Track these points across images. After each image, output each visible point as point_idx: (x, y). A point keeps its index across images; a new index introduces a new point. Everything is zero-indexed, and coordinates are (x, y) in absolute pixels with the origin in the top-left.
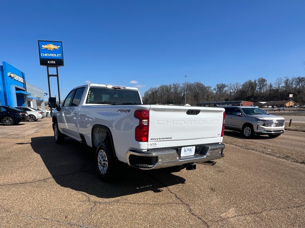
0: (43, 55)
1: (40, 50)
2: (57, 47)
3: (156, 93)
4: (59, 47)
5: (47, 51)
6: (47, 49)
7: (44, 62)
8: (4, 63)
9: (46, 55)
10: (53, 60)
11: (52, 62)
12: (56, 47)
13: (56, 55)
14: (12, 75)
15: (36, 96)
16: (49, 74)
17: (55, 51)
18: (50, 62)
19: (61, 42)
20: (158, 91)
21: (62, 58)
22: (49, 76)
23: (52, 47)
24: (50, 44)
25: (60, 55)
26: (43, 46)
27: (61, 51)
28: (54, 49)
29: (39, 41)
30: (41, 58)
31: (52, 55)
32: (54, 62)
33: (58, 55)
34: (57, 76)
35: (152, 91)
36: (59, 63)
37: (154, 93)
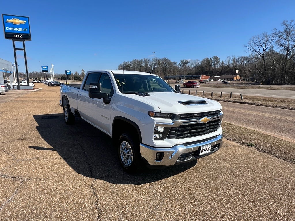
0: (8, 29)
1: (5, 24)
2: (23, 22)
3: (129, 67)
4: (25, 22)
5: (12, 25)
6: (13, 23)
7: (9, 36)
9: (11, 29)
10: (19, 34)
11: (18, 36)
13: (23, 30)
15: (3, 68)
16: (16, 48)
17: (21, 26)
18: (16, 36)
19: (28, 17)
20: (131, 64)
21: (29, 33)
22: (15, 49)
23: (17, 21)
24: (16, 19)
25: (27, 29)
26: (8, 20)
27: (28, 25)
28: (20, 24)
29: (3, 15)
30: (6, 31)
31: (18, 29)
32: (21, 36)
33: (25, 30)
34: (24, 49)
35: (125, 65)
36: (26, 37)
37: (127, 67)
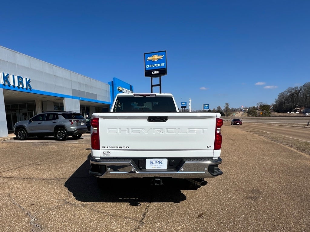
0: (148, 66)
1: (146, 62)
2: (161, 57)
3: (297, 94)
4: (163, 56)
5: (152, 62)
6: (152, 60)
7: (148, 73)
8: (114, 78)
9: (151, 66)
10: (157, 70)
11: (156, 72)
12: (160, 57)
13: (160, 65)
14: (121, 89)
16: (153, 84)
17: (159, 61)
18: (154, 73)
19: (166, 51)
20: (300, 91)
21: (165, 67)
22: (152, 86)
23: (156, 57)
24: (155, 55)
25: (164, 64)
26: (148, 58)
27: (165, 60)
28: (158, 59)
29: (145, 54)
30: (146, 70)
31: (156, 65)
32: (158, 72)
33: (162, 65)
34: (160, 85)
35: (291, 92)
36: (163, 72)
37: (293, 94)
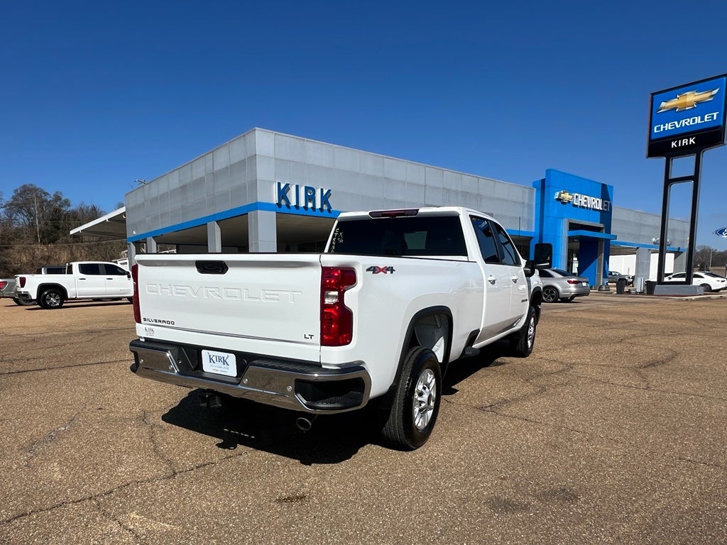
0: (658, 129)
1: (654, 116)
2: (709, 94)
4: (715, 92)
5: (675, 114)
6: (675, 109)
7: (659, 147)
8: (548, 172)
9: (668, 126)
10: (687, 135)
11: (685, 142)
12: (704, 96)
13: (702, 119)
14: (567, 196)
16: (673, 176)
17: (700, 108)
18: (677, 144)
21: (721, 123)
22: (668, 182)
23: (691, 97)
24: (688, 93)
25: (715, 114)
26: (663, 104)
28: (698, 103)
29: (653, 94)
30: (653, 138)
31: (688, 122)
32: (692, 141)
33: (710, 118)
34: (695, 178)
